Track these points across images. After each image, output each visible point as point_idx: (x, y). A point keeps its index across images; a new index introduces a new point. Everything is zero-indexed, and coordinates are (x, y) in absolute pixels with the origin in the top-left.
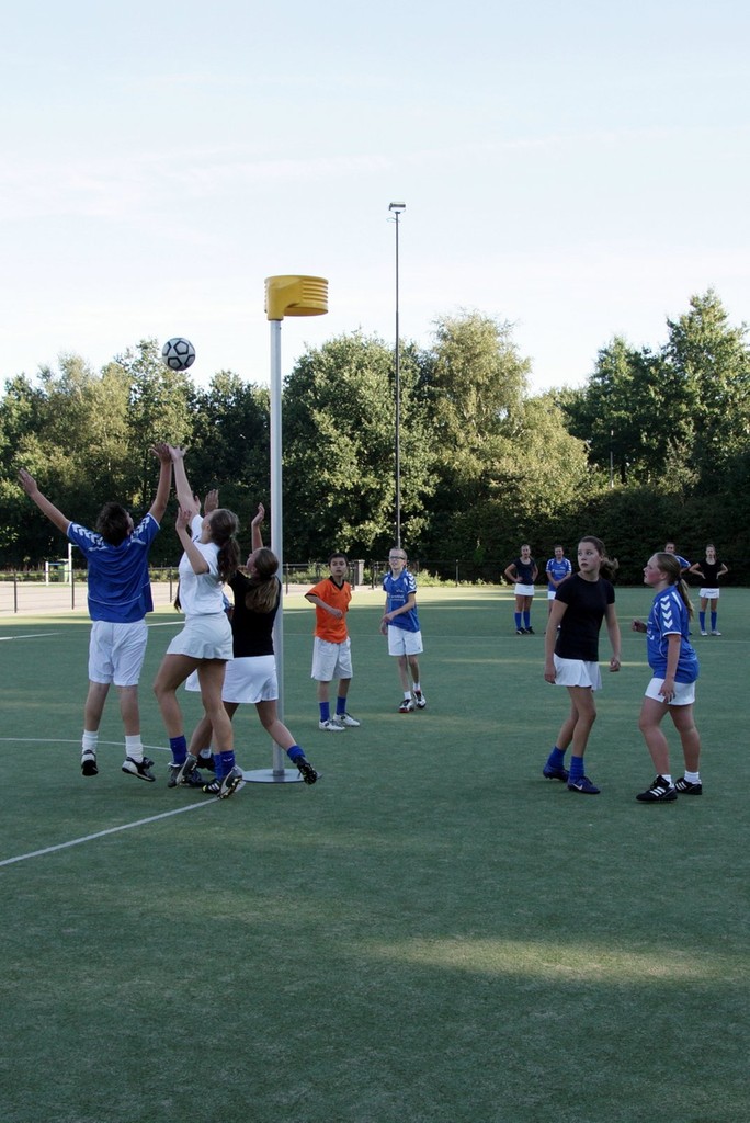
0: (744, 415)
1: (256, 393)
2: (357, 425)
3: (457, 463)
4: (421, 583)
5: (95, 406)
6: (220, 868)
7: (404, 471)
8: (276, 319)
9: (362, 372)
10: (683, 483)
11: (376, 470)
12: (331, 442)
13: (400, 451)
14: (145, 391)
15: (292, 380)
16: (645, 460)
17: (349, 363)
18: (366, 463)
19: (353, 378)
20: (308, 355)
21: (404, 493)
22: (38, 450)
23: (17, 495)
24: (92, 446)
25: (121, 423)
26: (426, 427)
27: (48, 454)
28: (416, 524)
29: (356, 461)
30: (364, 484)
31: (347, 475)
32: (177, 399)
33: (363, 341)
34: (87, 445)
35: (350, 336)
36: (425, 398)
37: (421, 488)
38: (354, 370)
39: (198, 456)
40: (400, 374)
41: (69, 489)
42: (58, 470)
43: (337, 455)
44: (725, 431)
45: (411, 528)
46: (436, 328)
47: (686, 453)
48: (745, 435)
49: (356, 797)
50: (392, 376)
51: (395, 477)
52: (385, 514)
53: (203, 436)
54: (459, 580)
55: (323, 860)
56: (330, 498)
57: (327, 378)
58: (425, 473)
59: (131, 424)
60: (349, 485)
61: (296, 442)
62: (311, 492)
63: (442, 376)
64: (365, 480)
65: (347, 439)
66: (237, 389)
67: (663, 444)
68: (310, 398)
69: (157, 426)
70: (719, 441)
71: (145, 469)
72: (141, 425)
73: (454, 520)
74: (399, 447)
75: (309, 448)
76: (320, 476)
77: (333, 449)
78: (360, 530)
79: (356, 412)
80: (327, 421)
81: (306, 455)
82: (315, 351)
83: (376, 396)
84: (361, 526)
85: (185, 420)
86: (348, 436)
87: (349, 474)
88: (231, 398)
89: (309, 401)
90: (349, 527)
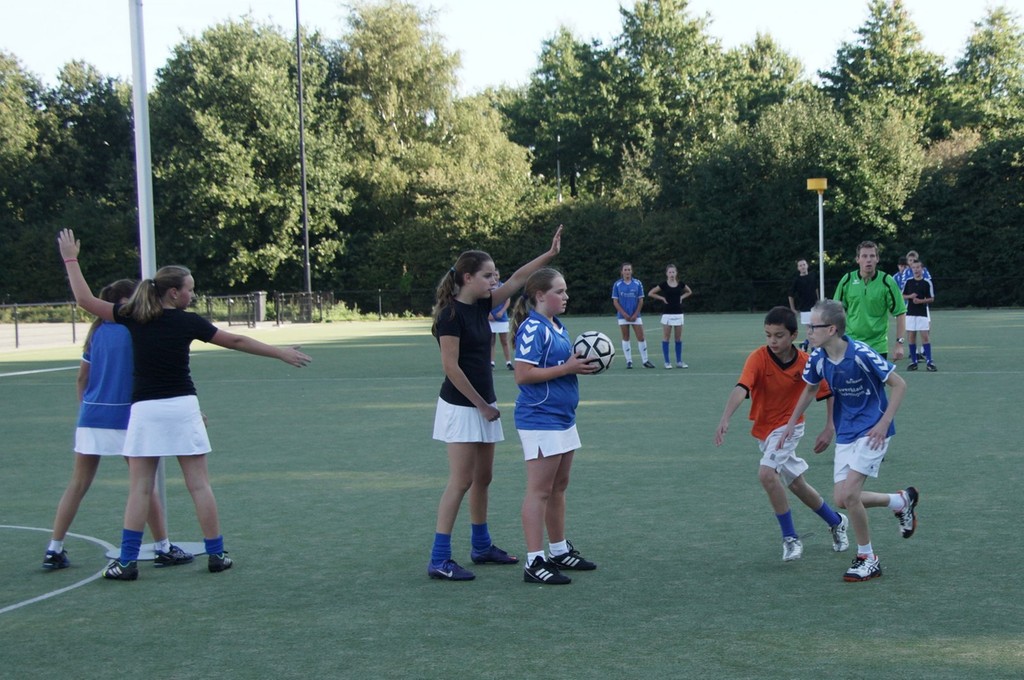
0: (709, 116)
1: (120, 87)
2: (252, 129)
3: (376, 174)
4: (336, 317)
6: (85, 668)
7: (312, 185)
9: (254, 65)
10: (642, 195)
11: (277, 184)
12: (219, 151)
13: (305, 161)
15: (167, 74)
16: (599, 169)
17: (238, 54)
18: (265, 176)
19: (244, 73)
20: (185, 43)
21: (313, 211)
26: (337, 132)
28: (328, 248)
29: (252, 173)
30: (263, 200)
31: (241, 189)
32: (13, 94)
33: (255, 27)
35: (238, 21)
36: (335, 97)
37: (333, 205)
38: (245, 62)
39: (46, 167)
40: (303, 69)
43: (227, 166)
44: (688, 135)
45: (322, 252)
46: (346, 13)
47: (645, 161)
48: (711, 140)
49: (259, 572)
50: (293, 72)
51: (301, 192)
52: (290, 236)
53: (52, 142)
54: (383, 313)
55: (219, 648)
56: (222, 217)
57: (211, 73)
58: (338, 187)
60: (244, 202)
61: (175, 150)
62: (196, 210)
63: (355, 71)
64: (264, 196)
65: (240, 146)
66: (95, 84)
67: (618, 151)
68: (191, 96)
70: (682, 147)
73: (375, 242)
74: (304, 155)
75: (191, 157)
76: (207, 191)
77: (222, 158)
78: (259, 255)
79: (249, 114)
80: (213, 125)
81: (189, 166)
82: (193, 39)
83: (274, 95)
84: (261, 251)
85: (26, 121)
86: (241, 142)
87: (244, 189)
88: (86, 94)
89: (189, 100)
90: (246, 252)
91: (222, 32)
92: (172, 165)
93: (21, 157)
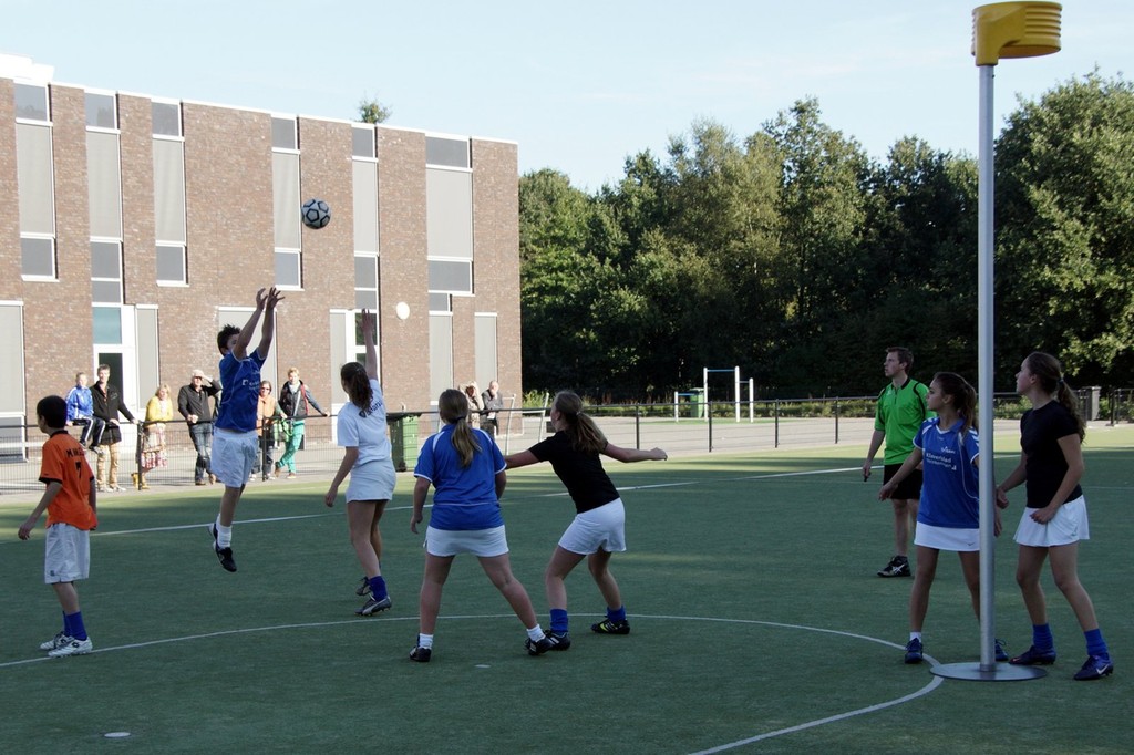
1: (950, 165)
2: (1092, 203)
5: (736, 190)
8: (987, 64)
9: (1099, 130)
11: (1117, 265)
14: (802, 168)
15: (1001, 146)
18: (1104, 255)
19: (1086, 139)
20: (1022, 110)
22: (664, 249)
23: (637, 307)
24: (734, 243)
25: (771, 211)
27: (678, 254)
29: (1089, 253)
30: (1100, 283)
31: (1077, 271)
32: (844, 177)
33: (1101, 87)
34: (727, 241)
35: (1082, 81)
38: (1088, 127)
39: (871, 252)
41: (704, 298)
42: (690, 273)
43: (1062, 245)
49: (1096, 705)
53: (878, 226)
56: (1053, 303)
57: (1049, 142)
59: (784, 212)
60: (1078, 284)
62: (1025, 296)
64: (1103, 278)
65: (1077, 223)
66: (925, 161)
68: (1025, 169)
69: (818, 213)
71: (801, 271)
72: (796, 213)
75: (1022, 237)
76: (1038, 274)
77: (1057, 237)
78: (1093, 346)
79: (1090, 186)
80: (1049, 200)
81: (1020, 247)
82: (1031, 105)
83: (1120, 163)
84: (1096, 341)
85: (855, 205)
86: (1079, 218)
87: (1079, 271)
88: (916, 173)
89: (1024, 174)
90: (1078, 342)
91: (1064, 95)
92: (1001, 246)
93: (848, 243)
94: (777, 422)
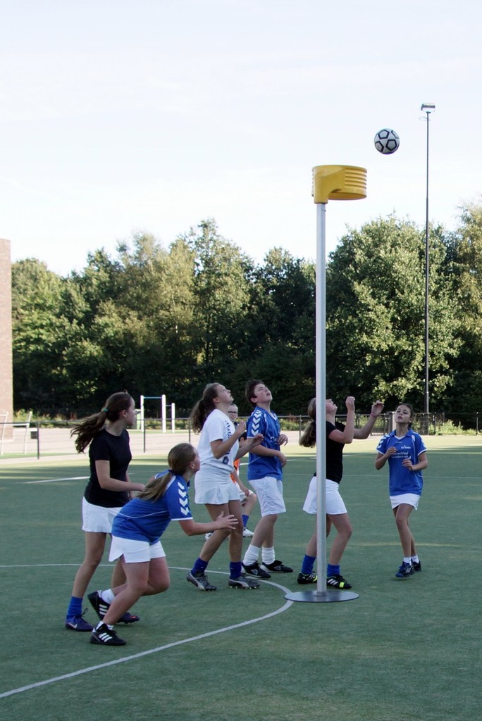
1: (305, 265)
2: (392, 295)
3: (478, 328)
4: (446, 432)
5: (164, 277)
6: (270, 676)
7: (432, 335)
8: (322, 203)
9: (395, 249)
11: (408, 334)
12: (369, 310)
13: (428, 318)
14: (207, 264)
15: (336, 256)
17: (385, 242)
18: (400, 328)
19: (388, 255)
20: (349, 234)
21: (432, 354)
22: (114, 315)
23: (96, 354)
24: (162, 312)
25: (187, 292)
26: (451, 298)
27: (124, 318)
28: (442, 381)
29: (390, 327)
30: (397, 346)
31: (383, 338)
32: (236, 271)
33: (397, 223)
34: (157, 310)
35: (385, 218)
36: (451, 272)
37: (446, 350)
38: (389, 248)
39: (254, 321)
40: (429, 253)
41: (142, 348)
42: (132, 332)
43: (374, 321)
45: (438, 384)
46: (461, 213)
50: (421, 254)
51: (424, 340)
52: (415, 372)
53: (258, 304)
54: (479, 429)
55: (360, 668)
56: (368, 358)
57: (366, 255)
58: (450, 337)
59: (196, 292)
60: (384, 347)
61: (339, 309)
62: (351, 352)
63: (466, 254)
64: (399, 343)
65: (383, 307)
66: (288, 263)
68: (351, 272)
69: (219, 294)
71: (208, 332)
72: (204, 294)
73: (476, 377)
74: (428, 314)
75: (350, 315)
76: (360, 339)
77: (371, 316)
78: (393, 385)
79: (390, 284)
80: (366, 292)
81: (348, 321)
82: (355, 232)
83: (408, 271)
84: (395, 382)
85: (243, 289)
86: (384, 304)
87: (385, 338)
88: (282, 271)
89: (350, 274)
90: (384, 383)
91: (375, 226)
92: (336, 320)
93: (238, 314)
94: (190, 433)
